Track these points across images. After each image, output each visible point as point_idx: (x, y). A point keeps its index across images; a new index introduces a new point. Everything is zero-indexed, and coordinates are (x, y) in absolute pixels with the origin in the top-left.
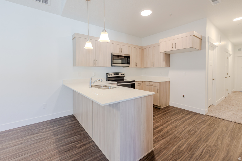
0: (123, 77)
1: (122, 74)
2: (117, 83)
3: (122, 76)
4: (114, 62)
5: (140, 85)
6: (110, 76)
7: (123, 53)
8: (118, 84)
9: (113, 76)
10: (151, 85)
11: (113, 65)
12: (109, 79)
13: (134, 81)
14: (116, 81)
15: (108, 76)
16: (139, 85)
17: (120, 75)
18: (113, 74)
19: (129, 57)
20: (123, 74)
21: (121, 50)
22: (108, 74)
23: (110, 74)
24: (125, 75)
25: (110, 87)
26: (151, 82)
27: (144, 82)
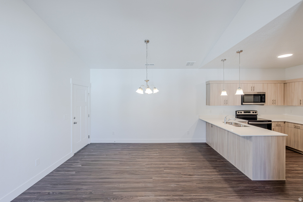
0: (256, 115)
1: (254, 112)
2: (248, 121)
3: (254, 114)
4: (245, 101)
5: (280, 126)
6: (240, 114)
7: (255, 91)
8: (249, 123)
9: (243, 113)
10: (298, 128)
11: (244, 103)
12: (238, 116)
13: (271, 121)
14: (247, 120)
15: (238, 114)
16: (277, 126)
17: (251, 113)
18: (243, 112)
19: (264, 95)
20: (256, 112)
21: (253, 88)
22: (237, 112)
23: (240, 112)
24: (258, 113)
25: (242, 125)
26: (298, 124)
27: (286, 123)
